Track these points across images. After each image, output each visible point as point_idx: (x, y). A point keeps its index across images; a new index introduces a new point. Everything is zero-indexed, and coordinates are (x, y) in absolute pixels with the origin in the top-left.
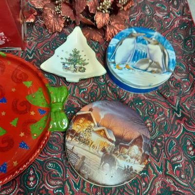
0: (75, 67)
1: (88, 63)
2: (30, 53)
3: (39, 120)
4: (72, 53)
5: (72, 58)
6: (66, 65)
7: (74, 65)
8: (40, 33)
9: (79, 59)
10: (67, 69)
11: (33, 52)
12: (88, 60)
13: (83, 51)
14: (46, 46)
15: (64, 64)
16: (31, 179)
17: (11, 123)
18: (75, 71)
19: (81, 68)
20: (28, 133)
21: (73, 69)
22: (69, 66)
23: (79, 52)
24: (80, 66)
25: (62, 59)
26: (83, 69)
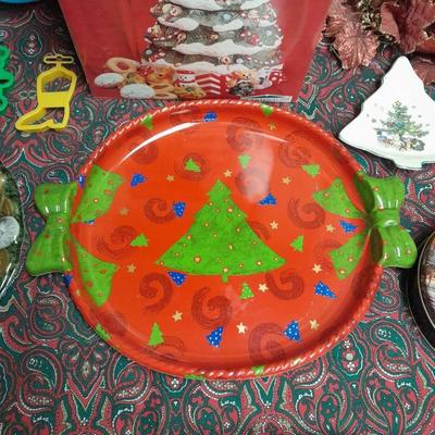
0: (401, 139)
1: (427, 133)
2: (309, 107)
3: (346, 241)
4: (393, 111)
5: (393, 120)
6: (384, 134)
7: (400, 135)
8: (321, 68)
9: (409, 123)
10: (387, 142)
11: (313, 105)
12: (427, 125)
13: (414, 107)
14: (336, 95)
15: (379, 133)
16: (349, 356)
17: (292, 245)
18: (403, 147)
19: (414, 141)
20: (328, 267)
21: (399, 143)
22: (389, 137)
23: (406, 109)
24: (412, 137)
25: (374, 121)
26: (418, 143)
